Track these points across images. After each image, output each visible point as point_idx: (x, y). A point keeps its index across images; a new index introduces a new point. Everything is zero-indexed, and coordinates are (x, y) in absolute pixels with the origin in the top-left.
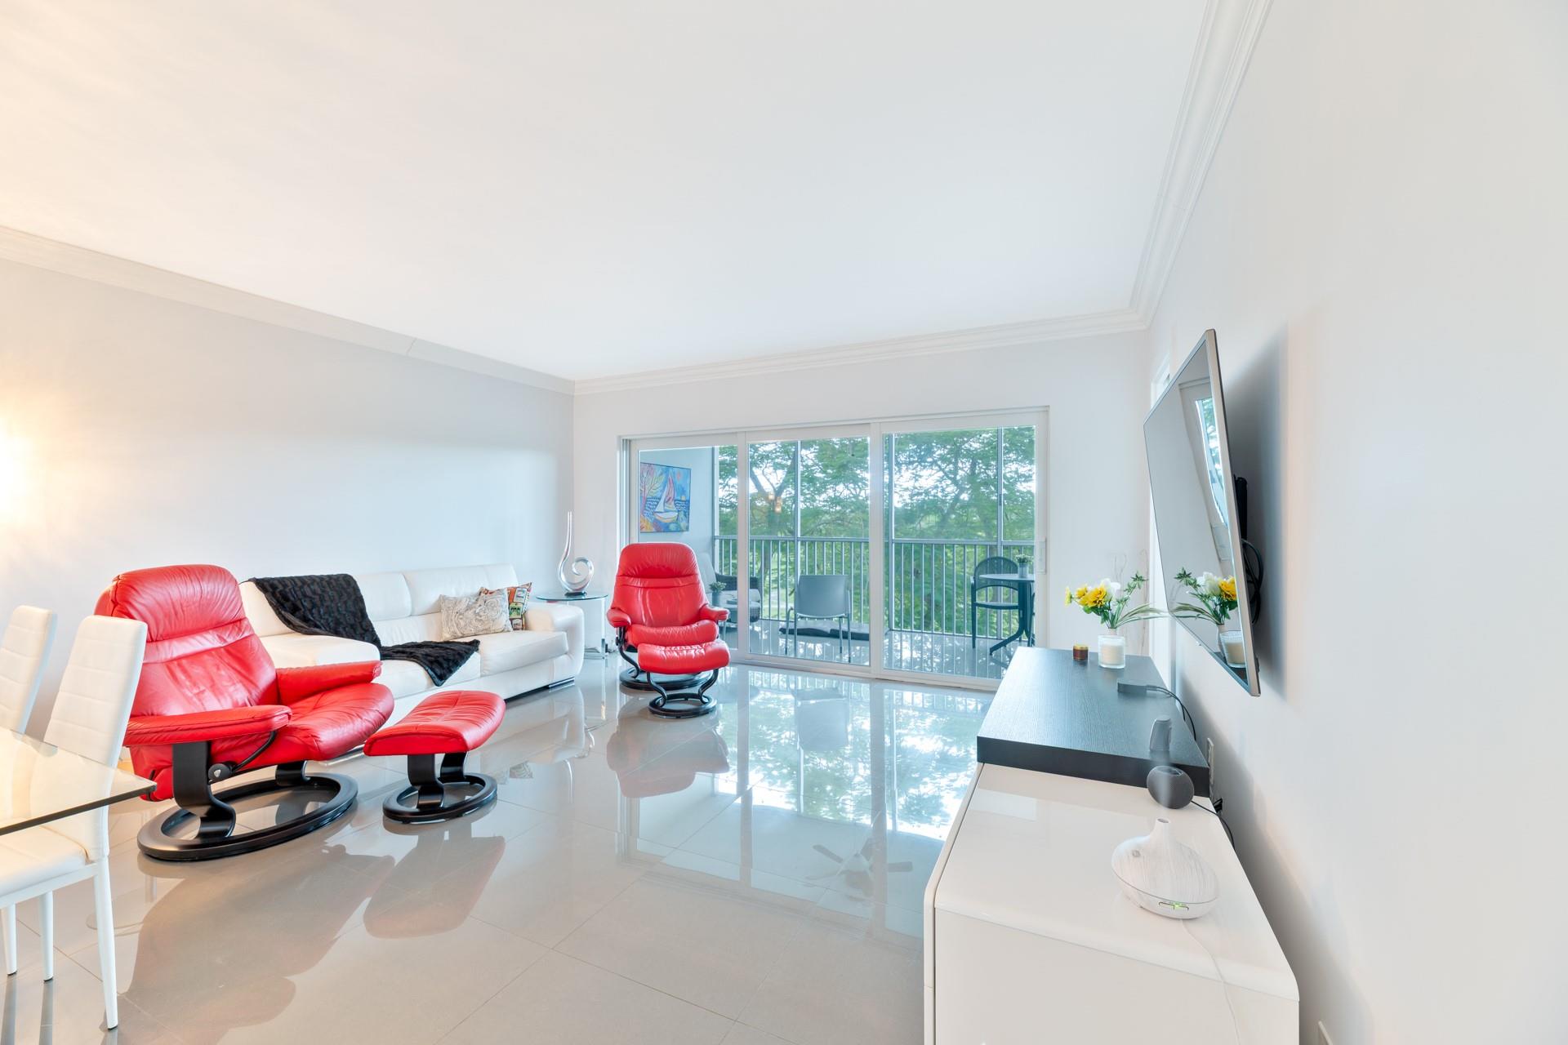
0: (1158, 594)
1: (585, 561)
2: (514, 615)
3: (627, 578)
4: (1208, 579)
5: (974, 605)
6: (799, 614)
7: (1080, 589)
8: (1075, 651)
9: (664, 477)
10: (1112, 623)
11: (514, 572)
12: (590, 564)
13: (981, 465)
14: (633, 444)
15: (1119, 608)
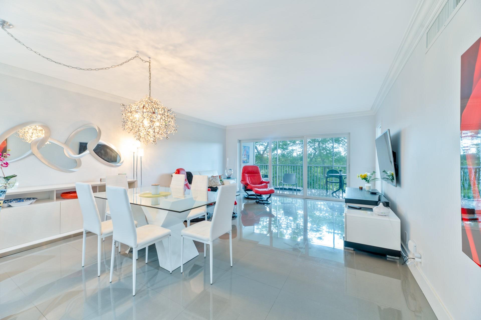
0: (378, 175)
1: (231, 170)
2: (221, 181)
3: (244, 174)
4: (390, 172)
5: (327, 182)
6: (284, 183)
7: (361, 174)
8: (360, 188)
9: (244, 149)
10: (368, 181)
11: (217, 172)
12: (232, 171)
13: (321, 144)
14: (241, 141)
15: (370, 179)
